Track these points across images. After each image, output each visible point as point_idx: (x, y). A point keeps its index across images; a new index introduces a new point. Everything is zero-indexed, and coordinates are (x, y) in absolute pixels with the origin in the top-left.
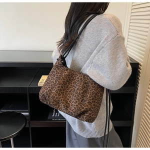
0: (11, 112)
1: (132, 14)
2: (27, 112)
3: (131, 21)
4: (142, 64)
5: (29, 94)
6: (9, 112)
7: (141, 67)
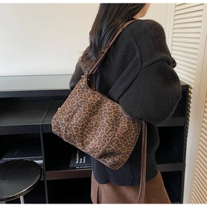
0: (18, 160)
1: (176, 22)
2: (41, 159)
3: (175, 31)
4: (192, 86)
5: (43, 134)
6: (15, 160)
7: (192, 91)
